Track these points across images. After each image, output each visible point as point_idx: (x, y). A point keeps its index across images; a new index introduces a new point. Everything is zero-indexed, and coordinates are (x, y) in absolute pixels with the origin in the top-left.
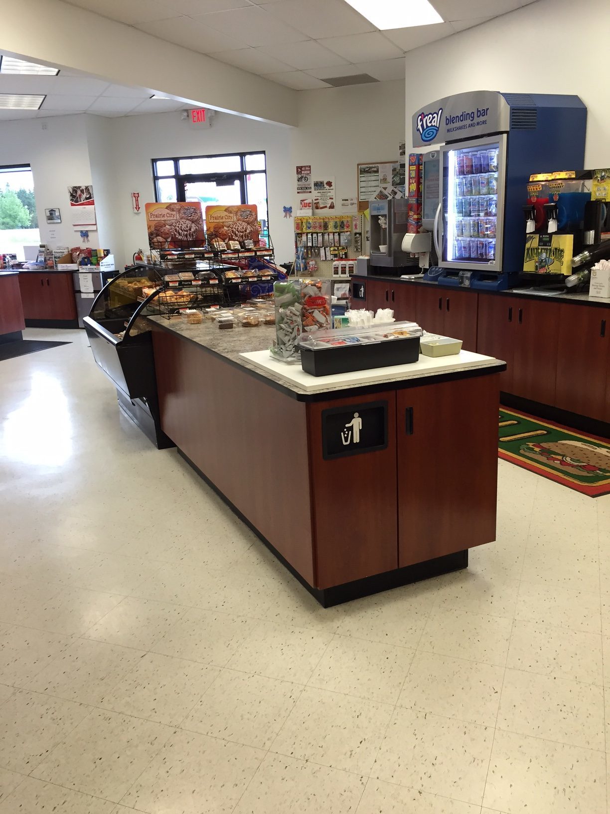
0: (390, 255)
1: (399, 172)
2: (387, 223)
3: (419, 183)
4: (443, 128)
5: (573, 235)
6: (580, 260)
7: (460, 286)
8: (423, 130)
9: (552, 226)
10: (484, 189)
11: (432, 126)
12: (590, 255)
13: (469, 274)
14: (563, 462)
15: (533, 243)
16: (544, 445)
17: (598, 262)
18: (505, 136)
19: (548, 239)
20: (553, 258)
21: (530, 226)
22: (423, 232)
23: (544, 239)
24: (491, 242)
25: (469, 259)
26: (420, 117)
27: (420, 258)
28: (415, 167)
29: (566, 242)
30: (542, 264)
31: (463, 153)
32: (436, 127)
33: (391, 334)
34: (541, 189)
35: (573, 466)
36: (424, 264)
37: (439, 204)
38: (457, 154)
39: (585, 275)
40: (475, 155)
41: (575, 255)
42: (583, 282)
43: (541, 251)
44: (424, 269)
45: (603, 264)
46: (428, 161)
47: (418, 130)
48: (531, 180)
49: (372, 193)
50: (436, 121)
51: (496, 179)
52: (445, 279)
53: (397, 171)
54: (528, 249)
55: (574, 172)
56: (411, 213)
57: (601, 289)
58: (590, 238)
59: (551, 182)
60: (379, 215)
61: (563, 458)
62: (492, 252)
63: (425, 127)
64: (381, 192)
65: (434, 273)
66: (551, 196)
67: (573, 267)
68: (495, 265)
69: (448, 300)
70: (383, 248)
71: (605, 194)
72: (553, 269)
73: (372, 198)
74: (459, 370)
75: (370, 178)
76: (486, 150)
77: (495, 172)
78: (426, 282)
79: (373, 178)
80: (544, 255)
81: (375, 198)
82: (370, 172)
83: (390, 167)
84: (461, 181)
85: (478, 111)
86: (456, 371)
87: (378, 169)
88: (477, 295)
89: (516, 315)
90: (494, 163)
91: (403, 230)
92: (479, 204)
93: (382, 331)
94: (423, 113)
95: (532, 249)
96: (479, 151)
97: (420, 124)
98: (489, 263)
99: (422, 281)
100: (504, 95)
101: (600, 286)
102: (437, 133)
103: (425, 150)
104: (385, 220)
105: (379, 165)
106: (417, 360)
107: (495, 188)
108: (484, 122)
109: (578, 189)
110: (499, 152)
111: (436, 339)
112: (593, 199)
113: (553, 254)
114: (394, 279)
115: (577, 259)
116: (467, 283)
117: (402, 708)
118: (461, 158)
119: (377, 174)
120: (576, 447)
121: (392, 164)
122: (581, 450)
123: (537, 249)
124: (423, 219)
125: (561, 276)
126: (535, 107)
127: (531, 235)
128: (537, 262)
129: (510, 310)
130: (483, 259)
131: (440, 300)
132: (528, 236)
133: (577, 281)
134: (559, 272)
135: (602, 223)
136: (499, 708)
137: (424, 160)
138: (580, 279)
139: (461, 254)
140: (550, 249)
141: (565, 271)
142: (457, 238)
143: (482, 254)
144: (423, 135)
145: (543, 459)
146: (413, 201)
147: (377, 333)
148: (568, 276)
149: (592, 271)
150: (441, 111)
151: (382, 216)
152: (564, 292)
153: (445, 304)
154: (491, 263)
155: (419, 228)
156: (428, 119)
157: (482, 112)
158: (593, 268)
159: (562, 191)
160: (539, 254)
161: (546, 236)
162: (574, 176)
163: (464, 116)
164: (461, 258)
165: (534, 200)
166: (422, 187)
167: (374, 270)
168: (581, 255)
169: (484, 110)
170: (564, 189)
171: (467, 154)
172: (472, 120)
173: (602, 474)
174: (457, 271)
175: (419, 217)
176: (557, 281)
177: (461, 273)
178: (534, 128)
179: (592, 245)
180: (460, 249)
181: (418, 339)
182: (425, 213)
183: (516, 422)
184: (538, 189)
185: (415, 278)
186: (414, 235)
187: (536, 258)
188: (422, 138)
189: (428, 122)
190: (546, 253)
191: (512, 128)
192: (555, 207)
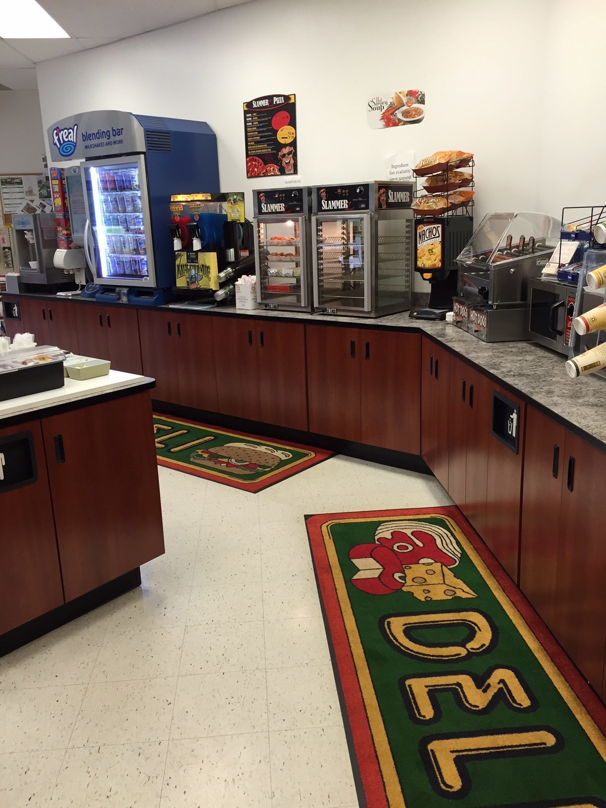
0: (42, 272)
1: (43, 185)
2: (35, 238)
3: (64, 199)
4: (81, 144)
5: (216, 253)
6: (225, 276)
7: (118, 302)
8: (60, 146)
9: (197, 245)
10: (130, 206)
11: (69, 141)
12: (233, 271)
13: (125, 291)
14: (229, 465)
15: (182, 260)
16: (212, 450)
17: (240, 277)
18: (142, 156)
19: (194, 257)
20: (201, 274)
21: (177, 244)
22: (76, 248)
23: (192, 257)
24: (143, 259)
25: (124, 275)
26: (55, 131)
27: (75, 275)
28: (57, 181)
29: (211, 259)
30: (192, 280)
31: (104, 170)
32: (73, 142)
33: (31, 360)
34: (182, 209)
35: (237, 466)
36: (81, 280)
37: (86, 221)
38: (99, 171)
39: (231, 289)
40: (116, 173)
41: (220, 271)
42: (230, 295)
43: (190, 267)
44: (81, 285)
45: (244, 280)
46: (70, 176)
47: (55, 144)
48: (172, 200)
49: (18, 206)
50: (72, 137)
51: (140, 197)
52: (102, 295)
53: (43, 183)
54: (178, 266)
55: (209, 194)
56: (60, 229)
57: (245, 302)
58: (230, 254)
59: (190, 203)
60: (25, 230)
61: (228, 460)
62: (146, 269)
63: (62, 142)
64: (28, 204)
65: (91, 289)
66: (193, 216)
67: (219, 283)
68: (149, 281)
69: (108, 317)
70: (33, 264)
71: (239, 216)
72: (202, 284)
73: (19, 211)
74: (108, 392)
75: (13, 190)
76: (126, 169)
77: (137, 190)
78: (83, 299)
79: (18, 190)
80: (193, 272)
81: (22, 211)
82: (13, 184)
83: (34, 180)
84: (106, 198)
85: (113, 130)
86: (104, 393)
87: (21, 181)
88: (136, 311)
89: (174, 330)
90: (136, 182)
91: (54, 245)
92: (127, 222)
93: (21, 358)
94: (58, 128)
95: (181, 265)
96: (121, 169)
97: (56, 138)
98: (143, 279)
99: (80, 298)
100: (136, 116)
101: (244, 299)
102: (75, 149)
103: (66, 164)
104: (32, 235)
105: (22, 176)
106: (63, 385)
107: (140, 206)
108: (121, 142)
109: (216, 210)
110: (139, 171)
111: (83, 361)
112: (229, 220)
113: (201, 270)
114: (49, 296)
115: (222, 274)
116: (124, 300)
117: (74, 749)
118: (103, 175)
119: (22, 186)
120: (240, 448)
121: (36, 176)
122: (244, 450)
123: (187, 266)
124: (72, 235)
125: (211, 291)
126: (168, 131)
127: (180, 253)
128: (187, 278)
129: (169, 325)
130: (137, 275)
131: (101, 317)
132: (176, 253)
133: (224, 295)
134: (208, 288)
135: (239, 242)
136: (173, 719)
137: (66, 174)
138: (227, 294)
139: (116, 271)
140: (198, 266)
141: (213, 286)
142: (110, 254)
143: (135, 271)
144: (61, 149)
145: (211, 464)
146: (60, 216)
147: (14, 360)
148: (217, 291)
149: (236, 286)
150: (76, 127)
151: (29, 231)
152: (215, 305)
153: (105, 322)
154: (146, 279)
155: (71, 244)
156: (64, 134)
157: (117, 131)
158: (237, 283)
159: (200, 211)
160: (189, 270)
161: (193, 254)
162: (210, 198)
163: (100, 134)
164: (116, 275)
165: (178, 219)
166: (67, 201)
167: (27, 287)
168: (225, 271)
169: (119, 129)
170: (203, 209)
171: (108, 172)
172: (108, 139)
173: (262, 470)
174: (114, 288)
175: (68, 232)
176: (206, 296)
177: (117, 289)
178: (170, 150)
179: (233, 262)
180: (114, 266)
181: (61, 363)
182: (74, 230)
183: (186, 431)
184: (180, 209)
185: (72, 295)
186: (66, 250)
187: (187, 274)
188: (60, 153)
189: (65, 137)
190: (195, 269)
191: (148, 149)
192: (197, 227)
